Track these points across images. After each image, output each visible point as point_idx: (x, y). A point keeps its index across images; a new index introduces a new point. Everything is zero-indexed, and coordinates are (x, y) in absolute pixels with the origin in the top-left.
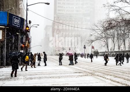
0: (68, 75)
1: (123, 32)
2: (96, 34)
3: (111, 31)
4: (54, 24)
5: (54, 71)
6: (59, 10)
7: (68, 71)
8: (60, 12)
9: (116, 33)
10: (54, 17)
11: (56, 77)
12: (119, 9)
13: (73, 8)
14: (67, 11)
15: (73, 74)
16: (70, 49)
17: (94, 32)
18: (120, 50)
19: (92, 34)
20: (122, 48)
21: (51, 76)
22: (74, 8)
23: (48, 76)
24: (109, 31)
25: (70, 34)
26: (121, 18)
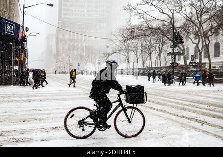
0: (77, 96)
1: (148, 43)
2: (114, 46)
3: (133, 41)
4: (58, 31)
5: (58, 92)
6: (65, 14)
7: (77, 92)
8: (66, 16)
9: (140, 45)
10: (59, 23)
11: (62, 100)
12: (143, 14)
13: (84, 11)
14: (75, 15)
15: (83, 96)
16: (79, 65)
17: (111, 43)
18: (145, 67)
19: (108, 45)
20: (147, 64)
21: (54, 98)
22: (86, 11)
23: (50, 98)
24: (130, 42)
25: (79, 45)
26: (146, 25)
